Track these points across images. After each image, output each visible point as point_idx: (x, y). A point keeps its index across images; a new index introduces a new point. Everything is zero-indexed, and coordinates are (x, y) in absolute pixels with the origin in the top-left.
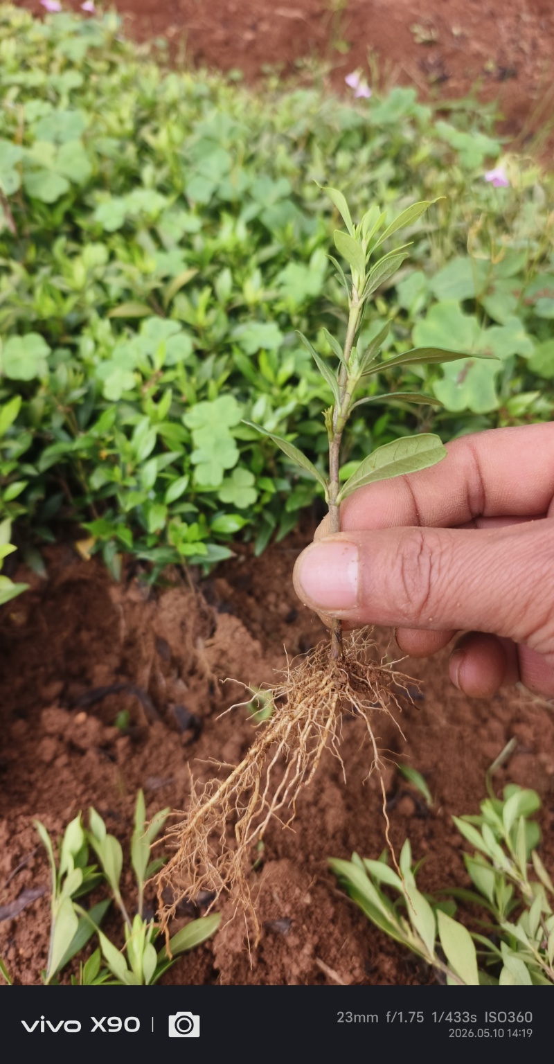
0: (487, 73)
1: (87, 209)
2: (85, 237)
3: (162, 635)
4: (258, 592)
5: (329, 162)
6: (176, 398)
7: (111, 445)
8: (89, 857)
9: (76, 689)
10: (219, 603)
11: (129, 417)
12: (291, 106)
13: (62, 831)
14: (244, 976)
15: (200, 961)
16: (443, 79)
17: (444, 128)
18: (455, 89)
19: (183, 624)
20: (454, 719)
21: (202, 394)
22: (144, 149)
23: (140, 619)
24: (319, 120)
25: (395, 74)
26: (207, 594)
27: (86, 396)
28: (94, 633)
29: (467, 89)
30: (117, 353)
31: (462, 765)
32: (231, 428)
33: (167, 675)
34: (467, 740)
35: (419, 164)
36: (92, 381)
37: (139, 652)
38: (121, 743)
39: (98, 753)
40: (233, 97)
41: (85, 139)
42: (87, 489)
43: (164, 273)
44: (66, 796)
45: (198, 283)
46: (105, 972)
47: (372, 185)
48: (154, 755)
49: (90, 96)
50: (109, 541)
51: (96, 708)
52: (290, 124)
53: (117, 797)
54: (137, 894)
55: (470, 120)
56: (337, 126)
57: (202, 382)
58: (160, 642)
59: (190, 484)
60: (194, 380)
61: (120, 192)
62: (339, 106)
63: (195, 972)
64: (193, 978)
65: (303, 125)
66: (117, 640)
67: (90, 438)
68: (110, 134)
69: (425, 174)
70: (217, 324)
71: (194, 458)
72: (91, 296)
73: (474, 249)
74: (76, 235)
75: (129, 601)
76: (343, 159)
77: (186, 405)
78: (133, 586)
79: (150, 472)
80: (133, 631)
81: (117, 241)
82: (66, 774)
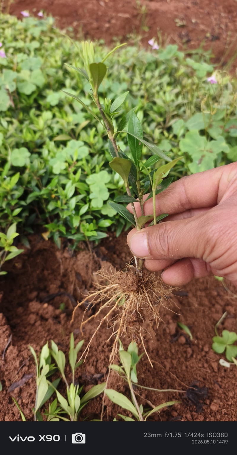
0: (207, 38)
1: (43, 97)
2: (42, 108)
3: (78, 271)
4: (118, 252)
5: (143, 76)
6: (83, 172)
7: (57, 192)
8: (52, 360)
9: (43, 294)
10: (102, 256)
11: (64, 181)
12: (126, 54)
13: (40, 350)
14: (117, 409)
15: (98, 403)
16: (188, 41)
17: (189, 61)
18: (194, 45)
19: (87, 266)
20: (201, 304)
21: (93, 171)
22: (66, 72)
23: (69, 265)
24: (138, 59)
25: (168, 40)
26: (97, 253)
27: (46, 173)
28: (49, 272)
29: (199, 45)
30: (58, 155)
31: (205, 323)
32: (106, 184)
33: (81, 288)
34: (207, 313)
35: (180, 76)
36: (48, 166)
37: (69, 279)
38: (62, 316)
39: (53, 320)
40: (102, 50)
41: (42, 69)
42: (46, 211)
43: (76, 122)
44: (40, 337)
45: (90, 126)
46: (59, 408)
47: (161, 85)
48: (76, 321)
49: (43, 51)
50: (56, 232)
51: (51, 302)
52: (126, 61)
53: (62, 337)
54: (72, 375)
55: (200, 58)
56: (145, 61)
57: (93, 166)
58: (78, 274)
59: (89, 207)
60: (90, 165)
61: (56, 90)
62: (145, 53)
63: (96, 407)
64: (96, 410)
65: (131, 61)
66: (59, 274)
67: (48, 189)
68: (52, 66)
69: (182, 80)
70: (98, 143)
71: (91, 196)
72: (46, 132)
73: (204, 110)
74: (39, 108)
75: (64, 257)
76: (148, 75)
77: (87, 175)
78: (66, 251)
79: (73, 202)
80: (66, 270)
81: (56, 110)
82: (40, 328)
